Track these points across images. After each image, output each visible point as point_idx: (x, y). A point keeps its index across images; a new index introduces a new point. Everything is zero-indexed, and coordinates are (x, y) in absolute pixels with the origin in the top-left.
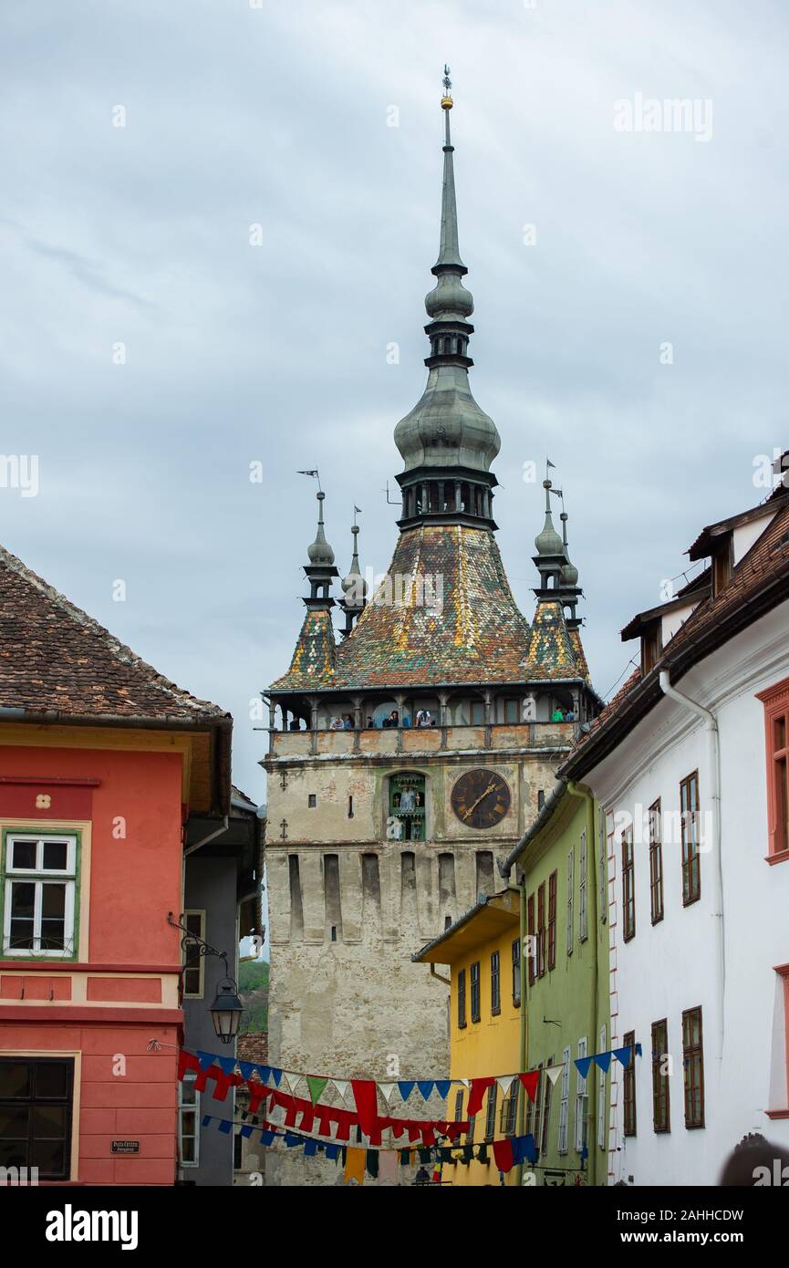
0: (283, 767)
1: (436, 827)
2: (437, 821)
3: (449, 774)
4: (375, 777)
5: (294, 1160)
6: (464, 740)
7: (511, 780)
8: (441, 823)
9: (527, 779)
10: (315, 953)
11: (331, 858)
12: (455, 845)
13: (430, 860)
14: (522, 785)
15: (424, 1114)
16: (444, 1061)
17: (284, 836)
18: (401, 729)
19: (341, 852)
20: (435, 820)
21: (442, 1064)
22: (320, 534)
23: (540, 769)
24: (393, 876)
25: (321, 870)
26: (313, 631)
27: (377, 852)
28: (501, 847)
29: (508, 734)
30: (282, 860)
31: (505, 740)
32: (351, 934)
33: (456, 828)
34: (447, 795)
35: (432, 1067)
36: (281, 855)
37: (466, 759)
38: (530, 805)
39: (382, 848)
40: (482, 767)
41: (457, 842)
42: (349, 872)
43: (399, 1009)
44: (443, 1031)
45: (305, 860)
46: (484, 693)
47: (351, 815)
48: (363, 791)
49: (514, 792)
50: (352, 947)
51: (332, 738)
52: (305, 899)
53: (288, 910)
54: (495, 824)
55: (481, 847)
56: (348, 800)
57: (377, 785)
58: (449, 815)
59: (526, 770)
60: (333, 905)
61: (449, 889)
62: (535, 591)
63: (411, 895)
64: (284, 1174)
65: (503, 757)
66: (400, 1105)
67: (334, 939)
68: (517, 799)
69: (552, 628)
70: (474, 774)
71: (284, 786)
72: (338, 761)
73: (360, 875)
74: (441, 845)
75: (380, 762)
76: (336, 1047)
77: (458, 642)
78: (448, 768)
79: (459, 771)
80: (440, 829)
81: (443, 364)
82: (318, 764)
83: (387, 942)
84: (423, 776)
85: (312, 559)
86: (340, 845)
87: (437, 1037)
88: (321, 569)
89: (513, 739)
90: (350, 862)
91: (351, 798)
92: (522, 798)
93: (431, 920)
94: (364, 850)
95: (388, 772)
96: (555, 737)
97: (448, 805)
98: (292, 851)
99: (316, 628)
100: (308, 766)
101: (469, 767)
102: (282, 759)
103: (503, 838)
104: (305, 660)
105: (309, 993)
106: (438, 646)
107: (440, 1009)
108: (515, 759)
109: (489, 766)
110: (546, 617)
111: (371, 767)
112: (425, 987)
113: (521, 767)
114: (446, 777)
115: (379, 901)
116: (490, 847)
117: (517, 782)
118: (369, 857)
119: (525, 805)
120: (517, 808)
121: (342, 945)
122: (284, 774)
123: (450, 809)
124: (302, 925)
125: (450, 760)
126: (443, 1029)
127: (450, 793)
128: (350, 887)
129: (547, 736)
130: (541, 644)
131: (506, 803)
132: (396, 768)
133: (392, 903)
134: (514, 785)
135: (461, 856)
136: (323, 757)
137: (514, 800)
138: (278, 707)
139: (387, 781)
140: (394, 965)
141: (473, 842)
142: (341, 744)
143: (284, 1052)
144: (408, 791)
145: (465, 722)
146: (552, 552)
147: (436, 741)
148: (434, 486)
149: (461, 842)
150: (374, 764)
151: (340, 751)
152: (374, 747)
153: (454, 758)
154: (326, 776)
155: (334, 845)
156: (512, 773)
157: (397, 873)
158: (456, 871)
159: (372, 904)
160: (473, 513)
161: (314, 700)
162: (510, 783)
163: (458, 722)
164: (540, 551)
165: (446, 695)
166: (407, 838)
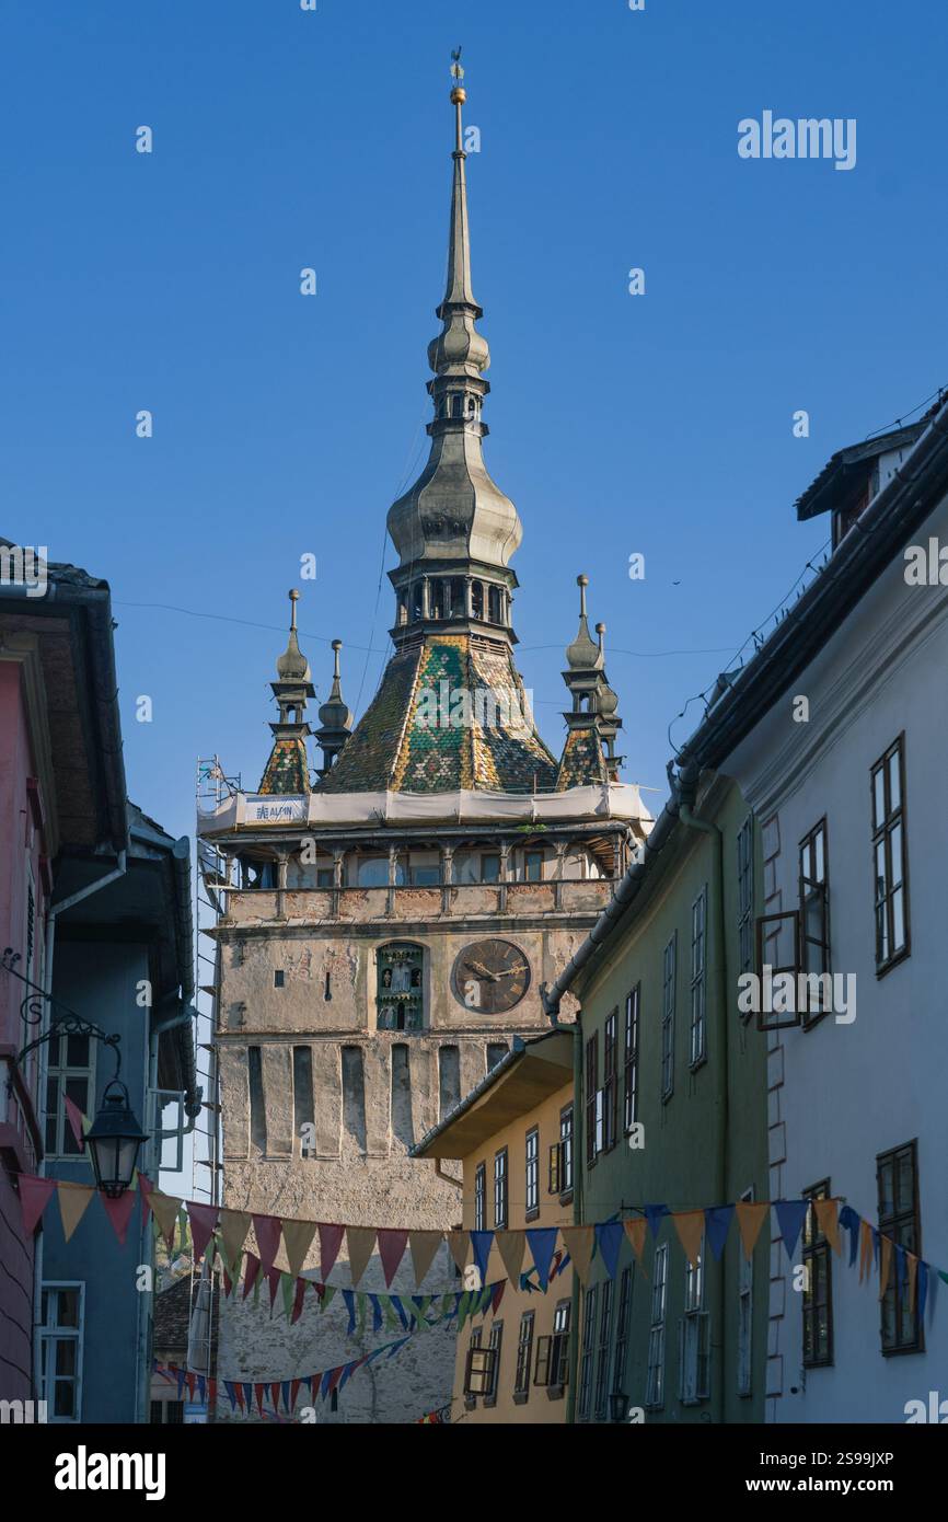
0: (242, 936)
1: (437, 1013)
2: (438, 1006)
3: (454, 946)
4: (359, 949)
6: (474, 902)
7: (533, 953)
8: (443, 1009)
9: (553, 951)
10: (280, 1169)
11: (303, 1051)
12: (460, 1035)
13: (429, 1054)
14: (546, 960)
15: (418, 1375)
17: (241, 1026)
18: (393, 887)
19: (317, 1046)
20: (435, 1004)
22: (293, 643)
23: (568, 936)
24: (380, 1073)
25: (289, 1066)
26: (283, 765)
27: (360, 1043)
29: (530, 896)
30: (241, 1053)
31: (528, 904)
32: (326, 1148)
33: (461, 1013)
34: (448, 974)
36: (239, 1045)
37: (474, 926)
39: (365, 1039)
40: (495, 936)
41: (462, 1031)
42: (324, 1068)
44: (441, 1270)
45: (269, 1052)
46: (499, 844)
47: (328, 997)
48: (345, 966)
49: (536, 968)
50: (328, 1164)
52: (269, 1103)
53: (248, 1116)
54: (511, 1009)
55: (494, 1038)
56: (325, 978)
57: (362, 958)
58: (453, 999)
59: (552, 939)
60: (304, 1110)
61: (452, 1092)
62: (565, 715)
63: (403, 1099)
65: (523, 924)
66: (387, 1363)
67: (304, 1151)
68: (539, 979)
69: (587, 763)
70: (487, 944)
71: (242, 959)
72: (312, 930)
73: (339, 1072)
74: (443, 1035)
75: (366, 931)
78: (452, 937)
79: (464, 941)
80: (440, 1014)
81: (451, 430)
82: (287, 933)
83: (372, 1156)
84: (422, 948)
85: (282, 674)
86: (314, 1034)
87: (435, 1278)
88: (290, 689)
89: (536, 902)
90: (326, 1057)
91: (328, 974)
92: (546, 977)
94: (345, 1040)
95: (380, 942)
96: (590, 899)
97: (448, 986)
98: (253, 1041)
100: (274, 934)
101: (478, 937)
102: (242, 925)
103: (523, 1026)
108: (538, 927)
109: (505, 935)
110: (579, 749)
111: (354, 936)
112: (421, 1215)
113: (546, 937)
114: (448, 947)
115: (363, 1105)
116: (503, 1037)
117: (540, 958)
118: (351, 1051)
120: (539, 990)
122: (243, 944)
124: (265, 1136)
125: (455, 928)
126: (441, 1267)
128: (326, 1088)
129: (579, 898)
130: (573, 782)
131: (525, 982)
132: (390, 937)
133: (378, 1107)
134: (536, 960)
135: (468, 1049)
136: (293, 922)
137: (536, 976)
138: (235, 862)
139: (375, 953)
140: (380, 1185)
141: (483, 1031)
142: (314, 907)
144: (400, 966)
145: (473, 879)
146: (584, 664)
147: (435, 904)
148: (437, 584)
149: (469, 1031)
150: (357, 932)
151: (313, 916)
152: (357, 911)
153: (459, 925)
154: (297, 947)
155: (306, 1034)
156: (534, 943)
157: (386, 1071)
158: (461, 1067)
159: (355, 1108)
160: (486, 619)
161: (282, 852)
162: (530, 956)
163: (465, 879)
164: (572, 664)
165: (451, 846)
166: (400, 1026)
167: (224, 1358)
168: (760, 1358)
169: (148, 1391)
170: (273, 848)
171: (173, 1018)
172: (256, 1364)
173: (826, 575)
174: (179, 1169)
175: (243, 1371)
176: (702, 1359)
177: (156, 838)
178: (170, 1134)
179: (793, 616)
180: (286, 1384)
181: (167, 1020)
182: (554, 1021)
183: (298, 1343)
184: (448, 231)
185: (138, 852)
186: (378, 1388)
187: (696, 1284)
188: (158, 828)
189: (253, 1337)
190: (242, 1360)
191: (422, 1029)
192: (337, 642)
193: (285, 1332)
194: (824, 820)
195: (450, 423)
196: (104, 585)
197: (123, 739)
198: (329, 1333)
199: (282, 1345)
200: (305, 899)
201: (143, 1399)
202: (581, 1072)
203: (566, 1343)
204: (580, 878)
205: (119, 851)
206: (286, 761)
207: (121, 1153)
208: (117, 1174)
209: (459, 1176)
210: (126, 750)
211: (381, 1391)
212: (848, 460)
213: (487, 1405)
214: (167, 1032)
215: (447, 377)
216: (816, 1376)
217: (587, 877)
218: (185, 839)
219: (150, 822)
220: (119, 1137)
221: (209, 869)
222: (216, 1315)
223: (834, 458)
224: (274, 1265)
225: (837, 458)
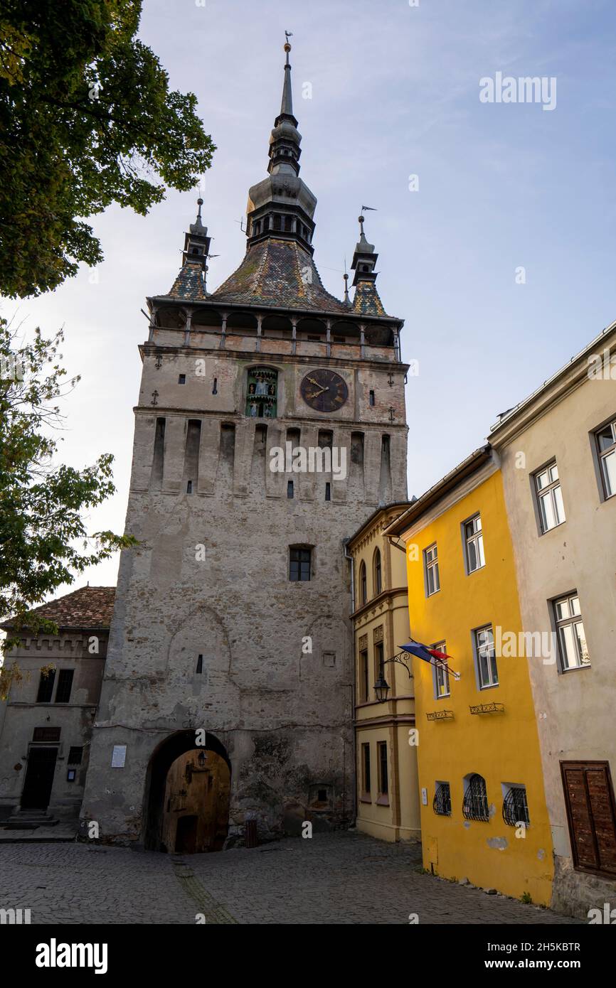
0: (160, 352)
1: (287, 407)
2: (288, 403)
3: (299, 370)
4: (237, 367)
5: (132, 689)
6: (309, 348)
7: (349, 380)
8: (291, 405)
9: (361, 380)
10: (171, 501)
11: (195, 424)
12: (303, 422)
13: (280, 432)
14: (357, 385)
15: (263, 647)
16: (283, 600)
17: (154, 403)
18: (259, 337)
19: (204, 420)
20: (286, 402)
21: (282, 603)
22: (199, 221)
23: (371, 375)
24: (247, 442)
25: (185, 432)
27: (236, 421)
28: (340, 427)
29: (345, 351)
30: (151, 421)
31: (344, 355)
32: (204, 488)
33: (303, 409)
34: (297, 385)
35: (272, 606)
36: (150, 417)
37: (313, 359)
38: (363, 399)
39: (240, 419)
40: (325, 368)
41: (304, 419)
42: (209, 435)
43: (244, 553)
44: (282, 574)
45: (171, 422)
46: (326, 321)
47: (215, 392)
48: (227, 375)
49: (351, 388)
50: (205, 499)
51: (202, 338)
52: (167, 456)
53: (151, 463)
54: (335, 410)
55: (325, 426)
56: (213, 381)
57: (239, 372)
58: (298, 400)
59: (360, 375)
60: (191, 464)
64: (120, 702)
65: (343, 363)
66: (241, 638)
67: (189, 491)
68: (353, 394)
70: (318, 372)
71: (158, 366)
72: (208, 351)
73: (219, 439)
74: (291, 421)
75: (242, 356)
76: (183, 583)
77: (300, 295)
78: (297, 366)
79: (307, 369)
80: (290, 408)
82: (190, 353)
83: (237, 496)
84: (276, 371)
86: (204, 412)
87: (277, 579)
89: (349, 354)
90: (211, 428)
91: (216, 380)
92: (357, 394)
93: (276, 482)
94: (224, 418)
95: (250, 364)
96: (381, 357)
97: (297, 393)
98: (161, 414)
99: (192, 273)
100: (181, 353)
101: (315, 367)
102: (160, 345)
104: (183, 289)
105: (162, 535)
106: (286, 296)
107: (281, 555)
108: (352, 366)
109: (331, 368)
111: (235, 359)
112: (269, 536)
113: (356, 372)
114: (296, 372)
115: (232, 464)
116: (331, 426)
117: (353, 382)
118: (228, 427)
119: (360, 399)
120: (353, 400)
121: (196, 496)
122: (159, 357)
123: (299, 395)
124: (161, 477)
125: (301, 360)
126: (283, 572)
127: (300, 383)
128: (208, 449)
129: (374, 355)
130: (364, 303)
131: (344, 396)
132: (255, 362)
133: (243, 464)
134: (351, 384)
135: (306, 431)
136: (194, 348)
137: (351, 395)
139: (246, 372)
140: (241, 516)
141: (318, 420)
143: (133, 585)
144: (262, 382)
147: (286, 348)
148: (277, 218)
149: (307, 420)
150: (236, 356)
152: (237, 347)
153: (304, 359)
155: (200, 412)
156: (349, 375)
157: (250, 442)
158: (301, 443)
159: (227, 465)
161: (189, 310)
162: (347, 381)
163: (304, 338)
165: (298, 318)
166: (261, 415)
172: (140, 635)
175: (130, 640)
183: (174, 621)
186: (234, 656)
189: (139, 616)
190: (130, 632)
191: (276, 417)
193: (165, 613)
198: (199, 614)
199: (162, 622)
211: (236, 659)
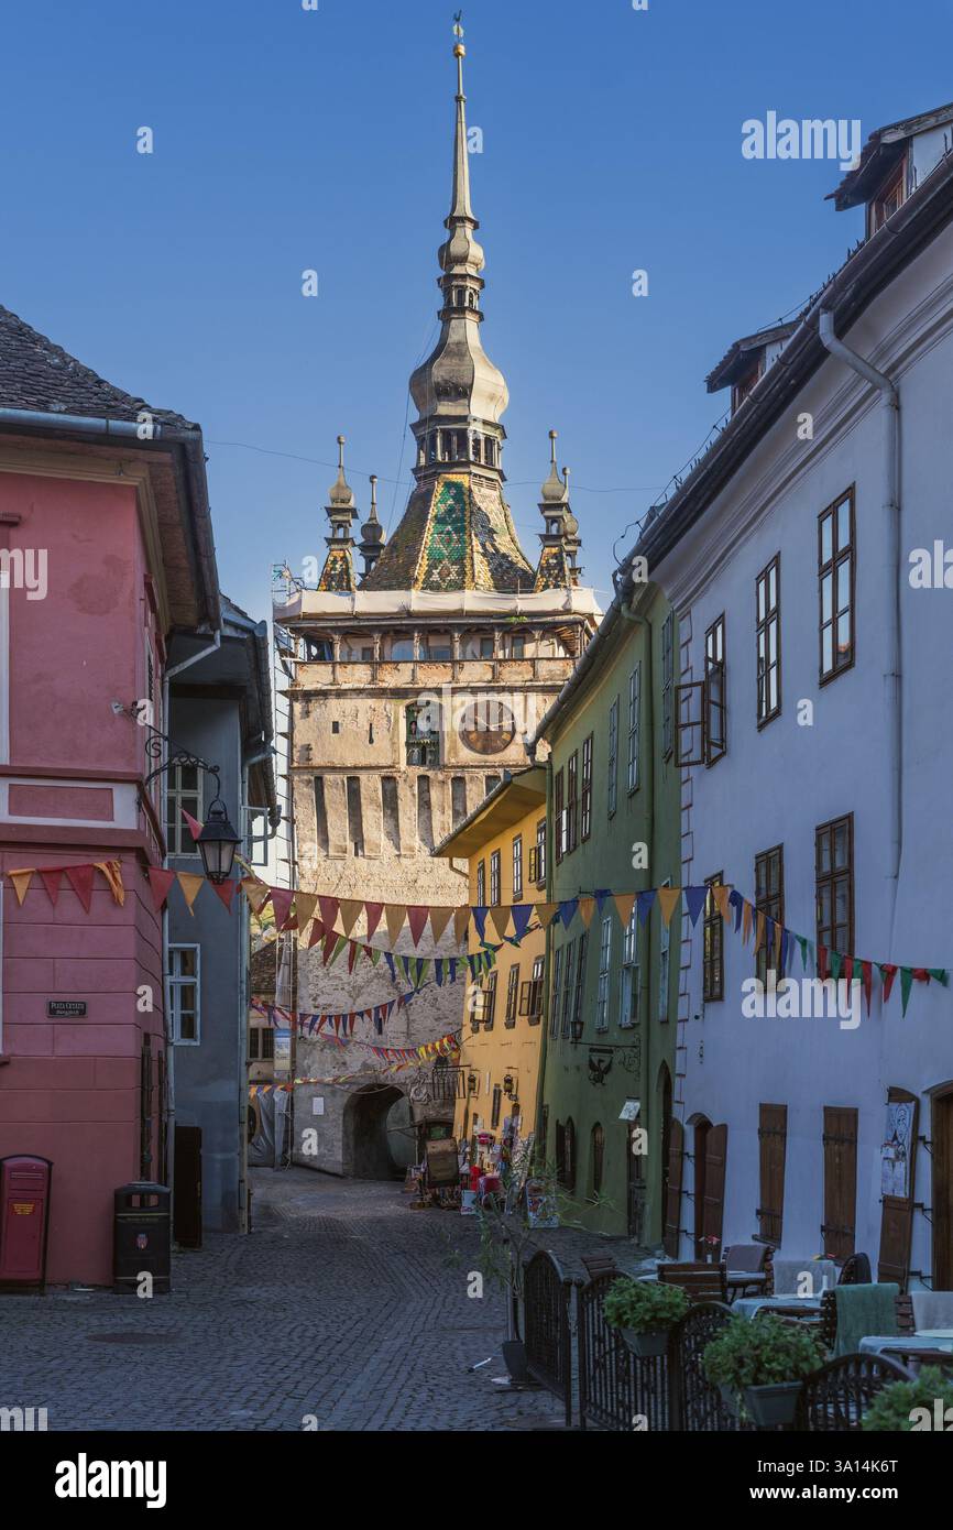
0: (308, 696)
1: (448, 752)
2: (450, 747)
4: (395, 707)
5: (322, 1050)
6: (475, 673)
10: (340, 866)
11: (353, 780)
12: (467, 770)
13: (444, 783)
17: (309, 761)
18: (416, 661)
19: (363, 777)
24: (409, 796)
25: (345, 791)
26: (335, 569)
27: (395, 775)
29: (514, 670)
30: (309, 781)
31: (514, 674)
32: (371, 850)
33: (465, 754)
37: (476, 690)
39: (401, 771)
41: (468, 767)
42: (370, 792)
45: (329, 782)
46: (493, 630)
47: (371, 741)
48: (383, 719)
50: (373, 861)
52: (330, 818)
53: (314, 827)
54: (502, 751)
55: (490, 772)
56: (369, 727)
57: (395, 714)
58: (461, 742)
60: (355, 824)
61: (461, 809)
62: (540, 535)
63: (426, 815)
64: (313, 1062)
65: (512, 690)
66: (416, 1003)
67: (357, 853)
69: (556, 571)
71: (308, 713)
72: (359, 692)
73: (381, 796)
74: (454, 770)
75: (398, 693)
80: (452, 755)
81: (456, 316)
82: (341, 694)
83: (404, 855)
85: (334, 500)
86: (362, 768)
88: (339, 512)
89: (520, 673)
90: (371, 785)
91: (371, 725)
94: (384, 772)
95: (408, 702)
96: (558, 672)
98: (317, 773)
100: (331, 695)
102: (308, 687)
103: (511, 763)
110: (551, 561)
111: (392, 698)
115: (397, 819)
116: (498, 771)
118: (388, 780)
120: (522, 736)
121: (364, 859)
122: (308, 702)
123: (462, 737)
124: (327, 841)
128: (371, 808)
129: (550, 670)
132: (413, 699)
135: (472, 780)
136: (345, 686)
138: (302, 641)
139: (405, 711)
141: (482, 767)
142: (358, 675)
143: (312, 955)
145: (475, 656)
146: (554, 498)
147: (447, 674)
148: (447, 435)
149: (472, 767)
150: (392, 694)
151: (359, 681)
152: (392, 678)
153: (465, 690)
154: (348, 704)
155: (356, 768)
157: (414, 795)
158: (467, 793)
159: (391, 822)
160: (483, 463)
161: (337, 635)
163: (469, 656)
164: (546, 498)
165: (459, 631)
166: (423, 763)
167: (302, 998)
168: (674, 994)
169: (248, 1022)
170: (329, 631)
171: (259, 754)
172: (325, 1002)
173: (726, 433)
174: (265, 864)
175: (316, 1007)
176: (634, 997)
177: (242, 622)
178: (259, 839)
179: (702, 464)
180: (345, 1016)
181: (253, 756)
182: (533, 760)
183: (354, 987)
184: (452, 157)
185: (229, 632)
186: (411, 1018)
187: (630, 946)
188: (243, 614)
189: (321, 984)
190: (315, 999)
191: (439, 765)
192: (373, 477)
193: (345, 980)
194: (722, 616)
195: (455, 310)
196: (197, 428)
197: (215, 546)
198: (376, 981)
199: (343, 989)
200: (353, 669)
201: (244, 1027)
202: (552, 796)
203: (541, 987)
204: (551, 656)
205: (214, 631)
206: (337, 566)
207: (223, 852)
208: (220, 867)
209: (466, 871)
210: (217, 554)
211: (414, 1021)
212: (744, 348)
213: (486, 1029)
214: (254, 765)
215: (453, 275)
216: (712, 1008)
217: (556, 656)
218: (264, 622)
219: (237, 609)
220: (220, 840)
221: (282, 646)
222: (295, 968)
223: (733, 346)
224: (334, 929)
225: (736, 346)
